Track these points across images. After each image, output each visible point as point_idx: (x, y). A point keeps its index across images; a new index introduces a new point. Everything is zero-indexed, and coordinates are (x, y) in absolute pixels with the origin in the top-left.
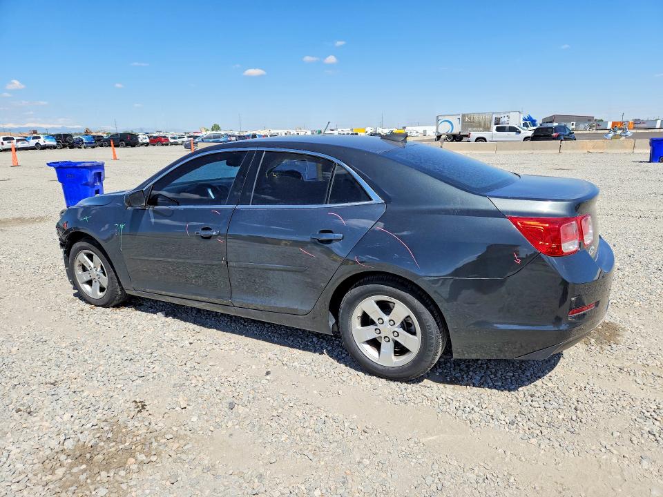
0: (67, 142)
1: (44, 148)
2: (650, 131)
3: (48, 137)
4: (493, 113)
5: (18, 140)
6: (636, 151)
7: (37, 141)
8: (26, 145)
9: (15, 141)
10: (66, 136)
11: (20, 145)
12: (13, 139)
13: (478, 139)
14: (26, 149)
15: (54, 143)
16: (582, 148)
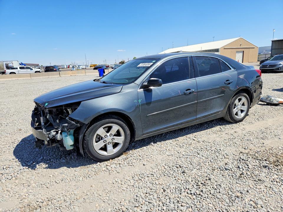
2: (64, 69)
4: (4, 62)
6: (87, 74)
13: (11, 73)
16: (68, 74)
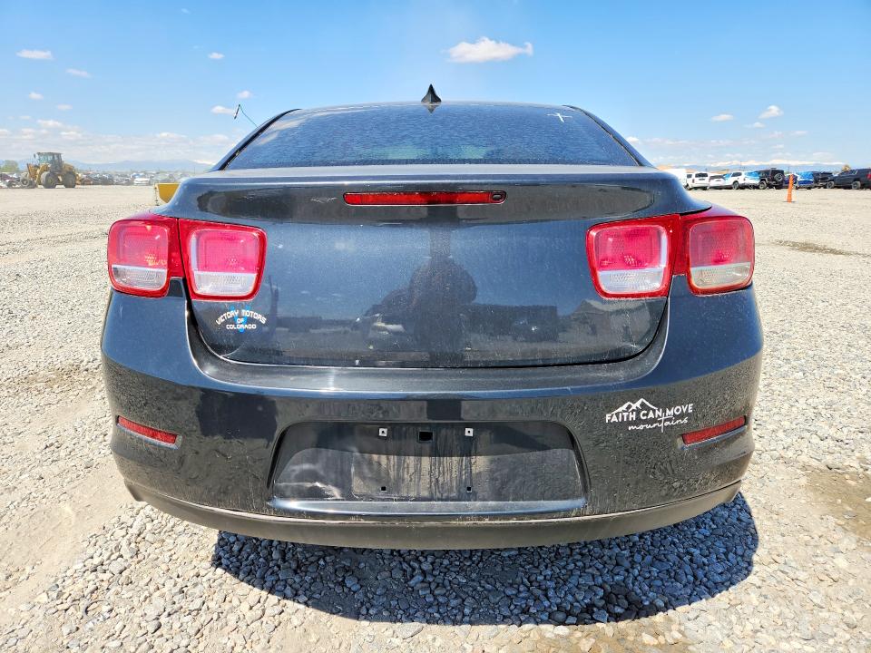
0: (773, 180)
1: (743, 187)
3: (750, 174)
5: (712, 178)
7: (735, 178)
8: (721, 183)
9: (707, 179)
10: (775, 172)
11: (714, 183)
12: (705, 175)
14: (720, 188)
15: (757, 182)
